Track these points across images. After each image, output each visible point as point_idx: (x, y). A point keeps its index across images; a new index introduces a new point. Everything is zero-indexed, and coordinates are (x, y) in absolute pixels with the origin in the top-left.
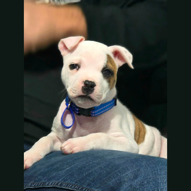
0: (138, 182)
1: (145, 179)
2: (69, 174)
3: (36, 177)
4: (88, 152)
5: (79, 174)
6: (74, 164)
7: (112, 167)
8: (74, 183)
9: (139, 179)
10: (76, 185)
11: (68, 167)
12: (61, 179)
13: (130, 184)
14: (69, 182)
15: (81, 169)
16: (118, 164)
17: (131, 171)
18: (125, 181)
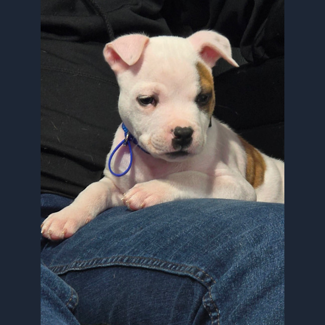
0: (263, 248)
1: (275, 242)
2: (143, 242)
3: (85, 251)
4: (172, 205)
5: (158, 241)
6: (148, 224)
7: (217, 225)
8: (152, 256)
9: (265, 242)
10: (155, 259)
11: (138, 231)
12: (128, 251)
13: (249, 252)
14: (143, 254)
15: (162, 232)
16: (225, 219)
17: (249, 230)
18: (239, 248)
